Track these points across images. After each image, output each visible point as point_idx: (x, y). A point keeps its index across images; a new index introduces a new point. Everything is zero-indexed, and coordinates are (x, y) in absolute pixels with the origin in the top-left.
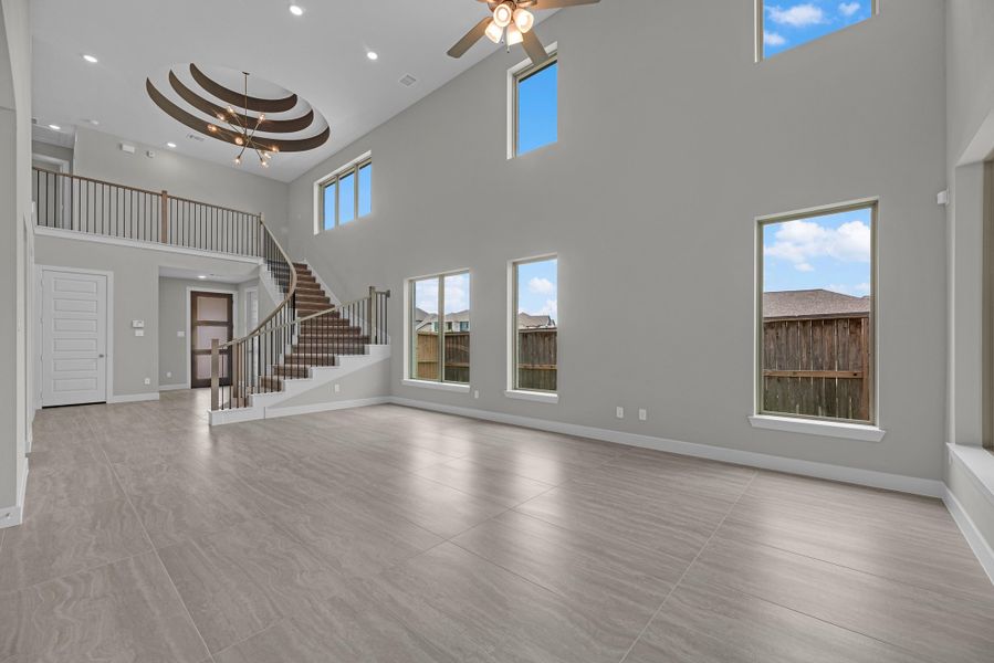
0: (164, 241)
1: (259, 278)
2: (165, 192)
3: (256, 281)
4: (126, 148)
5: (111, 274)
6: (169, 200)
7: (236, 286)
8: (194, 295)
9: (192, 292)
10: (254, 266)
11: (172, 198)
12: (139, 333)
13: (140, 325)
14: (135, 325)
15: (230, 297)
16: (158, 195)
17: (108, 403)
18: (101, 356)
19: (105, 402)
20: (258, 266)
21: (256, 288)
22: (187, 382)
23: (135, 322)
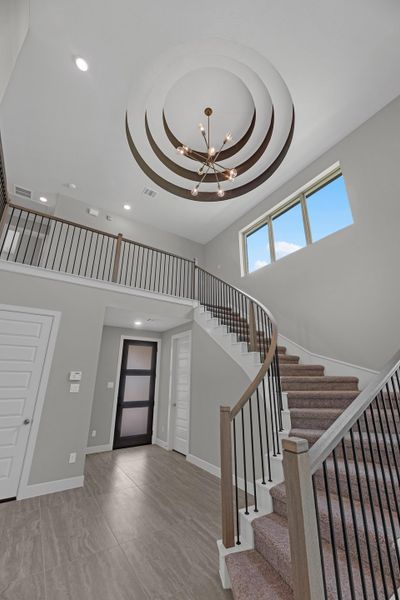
0: (114, 280)
1: (192, 322)
2: (120, 235)
3: (189, 325)
4: (92, 212)
5: (58, 314)
6: (123, 243)
8: (127, 343)
9: (125, 340)
10: (189, 310)
11: (126, 241)
12: (75, 388)
13: (78, 377)
14: (71, 378)
15: (155, 345)
16: (114, 237)
17: (18, 499)
18: (26, 422)
19: (14, 499)
20: (193, 309)
21: (189, 333)
22: (108, 443)
23: (73, 373)
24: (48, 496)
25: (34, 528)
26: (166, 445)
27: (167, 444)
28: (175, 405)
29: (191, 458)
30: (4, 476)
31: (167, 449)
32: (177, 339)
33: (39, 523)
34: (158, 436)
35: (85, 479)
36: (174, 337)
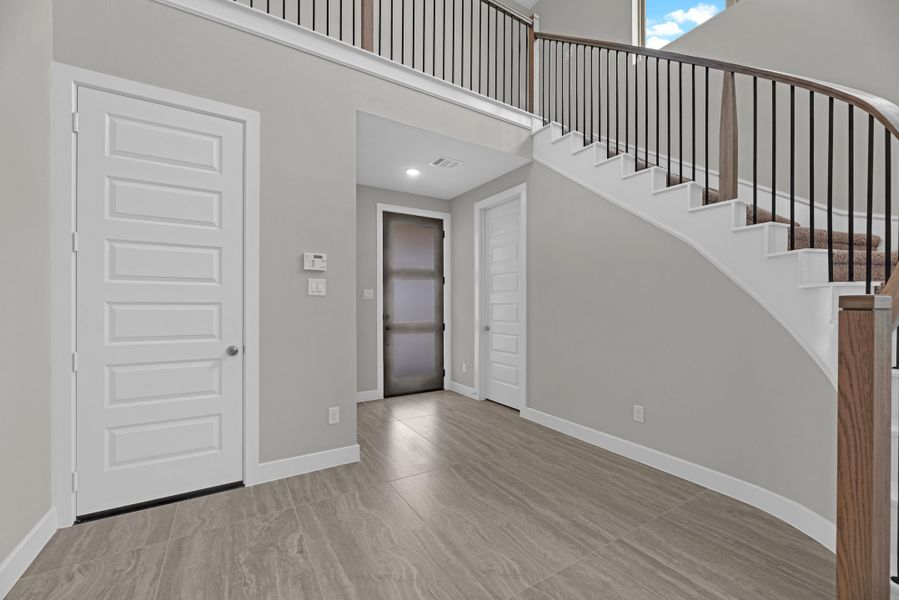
0: (368, 47)
1: (530, 164)
3: (523, 171)
7: (449, 204)
8: (388, 219)
9: (385, 214)
10: (525, 135)
12: (317, 286)
13: (319, 265)
14: (307, 266)
15: (439, 224)
17: (248, 484)
18: (232, 352)
19: (240, 484)
20: (532, 136)
21: (522, 189)
22: (375, 388)
23: (309, 256)
24: (301, 477)
25: (293, 552)
26: (474, 392)
27: (476, 389)
28: (488, 329)
29: (527, 413)
30: (212, 448)
31: (477, 398)
32: (485, 210)
33: (300, 540)
34: (453, 379)
35: (361, 450)
36: (479, 206)
